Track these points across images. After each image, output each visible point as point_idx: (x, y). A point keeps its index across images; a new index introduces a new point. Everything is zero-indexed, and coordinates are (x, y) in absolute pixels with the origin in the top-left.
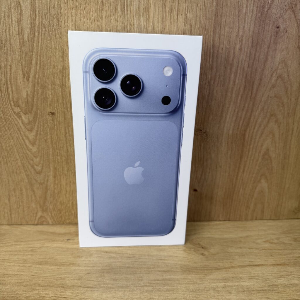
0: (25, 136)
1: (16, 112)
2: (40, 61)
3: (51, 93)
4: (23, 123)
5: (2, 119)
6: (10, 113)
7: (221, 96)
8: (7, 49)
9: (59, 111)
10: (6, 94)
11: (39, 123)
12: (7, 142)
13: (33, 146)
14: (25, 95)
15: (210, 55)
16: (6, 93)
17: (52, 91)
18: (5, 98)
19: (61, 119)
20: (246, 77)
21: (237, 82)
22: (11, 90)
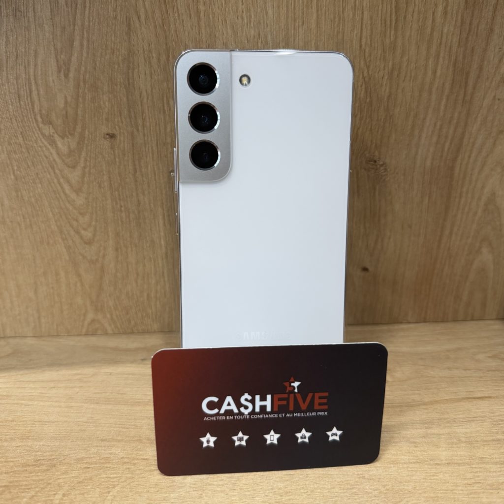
0: (63, 177)
1: (47, 134)
2: (88, 41)
3: (107, 99)
4: (58, 154)
5: (21, 147)
6: (35, 137)
7: (411, 97)
8: (29, 21)
9: (122, 131)
10: (28, 103)
11: (87, 154)
12: (32, 189)
13: (78, 195)
14: (61, 105)
15: (391, 24)
16: (27, 100)
17: (110, 96)
18: (27, 110)
19: (126, 145)
20: (455, 65)
21: (439, 73)
22: (37, 94)
